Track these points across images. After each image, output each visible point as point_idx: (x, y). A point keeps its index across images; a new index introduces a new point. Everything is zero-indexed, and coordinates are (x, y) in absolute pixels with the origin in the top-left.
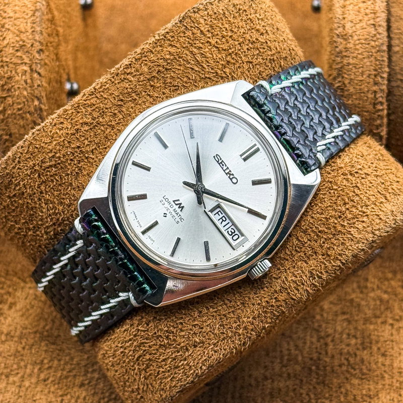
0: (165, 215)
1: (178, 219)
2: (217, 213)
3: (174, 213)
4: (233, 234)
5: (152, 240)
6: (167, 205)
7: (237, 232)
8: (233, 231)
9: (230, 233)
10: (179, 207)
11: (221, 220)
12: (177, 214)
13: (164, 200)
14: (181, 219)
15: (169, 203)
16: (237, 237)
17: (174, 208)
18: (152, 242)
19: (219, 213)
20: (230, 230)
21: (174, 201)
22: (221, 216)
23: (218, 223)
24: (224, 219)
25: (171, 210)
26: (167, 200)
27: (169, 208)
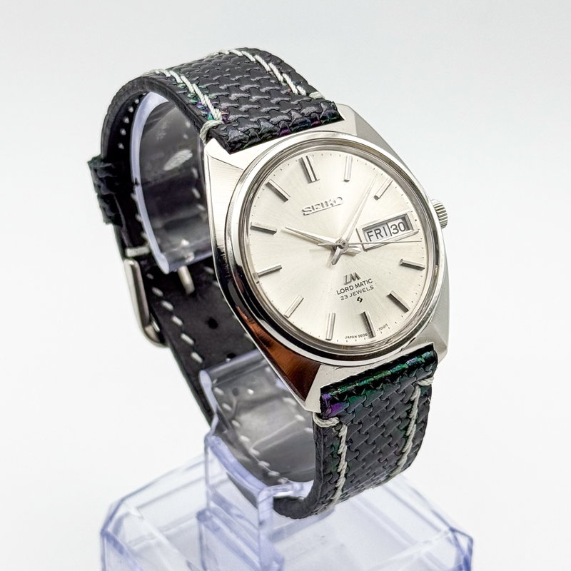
0: (360, 300)
1: (368, 286)
2: (369, 237)
3: (359, 289)
4: (397, 228)
5: (384, 327)
6: (348, 293)
7: (397, 223)
8: (394, 227)
9: (396, 231)
10: (354, 280)
11: (378, 235)
12: (362, 285)
13: (342, 295)
14: (368, 282)
15: (347, 289)
17: (354, 287)
18: (387, 328)
19: (370, 234)
20: (392, 231)
21: (347, 283)
22: (373, 233)
24: (379, 231)
25: (356, 290)
26: (342, 291)
27: (352, 291)
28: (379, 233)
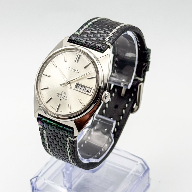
0: (61, 100)
1: (66, 98)
2: (79, 87)
3: (63, 97)
4: (88, 91)
5: (61, 111)
6: (60, 96)
7: (89, 89)
8: (87, 90)
9: (87, 91)
11: (81, 88)
12: (65, 96)
13: (58, 95)
14: (67, 97)
15: (60, 94)
16: (90, 91)
17: (63, 95)
19: (79, 86)
20: (86, 90)
22: (80, 87)
23: (81, 90)
25: (62, 96)
26: (59, 94)
27: (61, 96)
28: (82, 88)
